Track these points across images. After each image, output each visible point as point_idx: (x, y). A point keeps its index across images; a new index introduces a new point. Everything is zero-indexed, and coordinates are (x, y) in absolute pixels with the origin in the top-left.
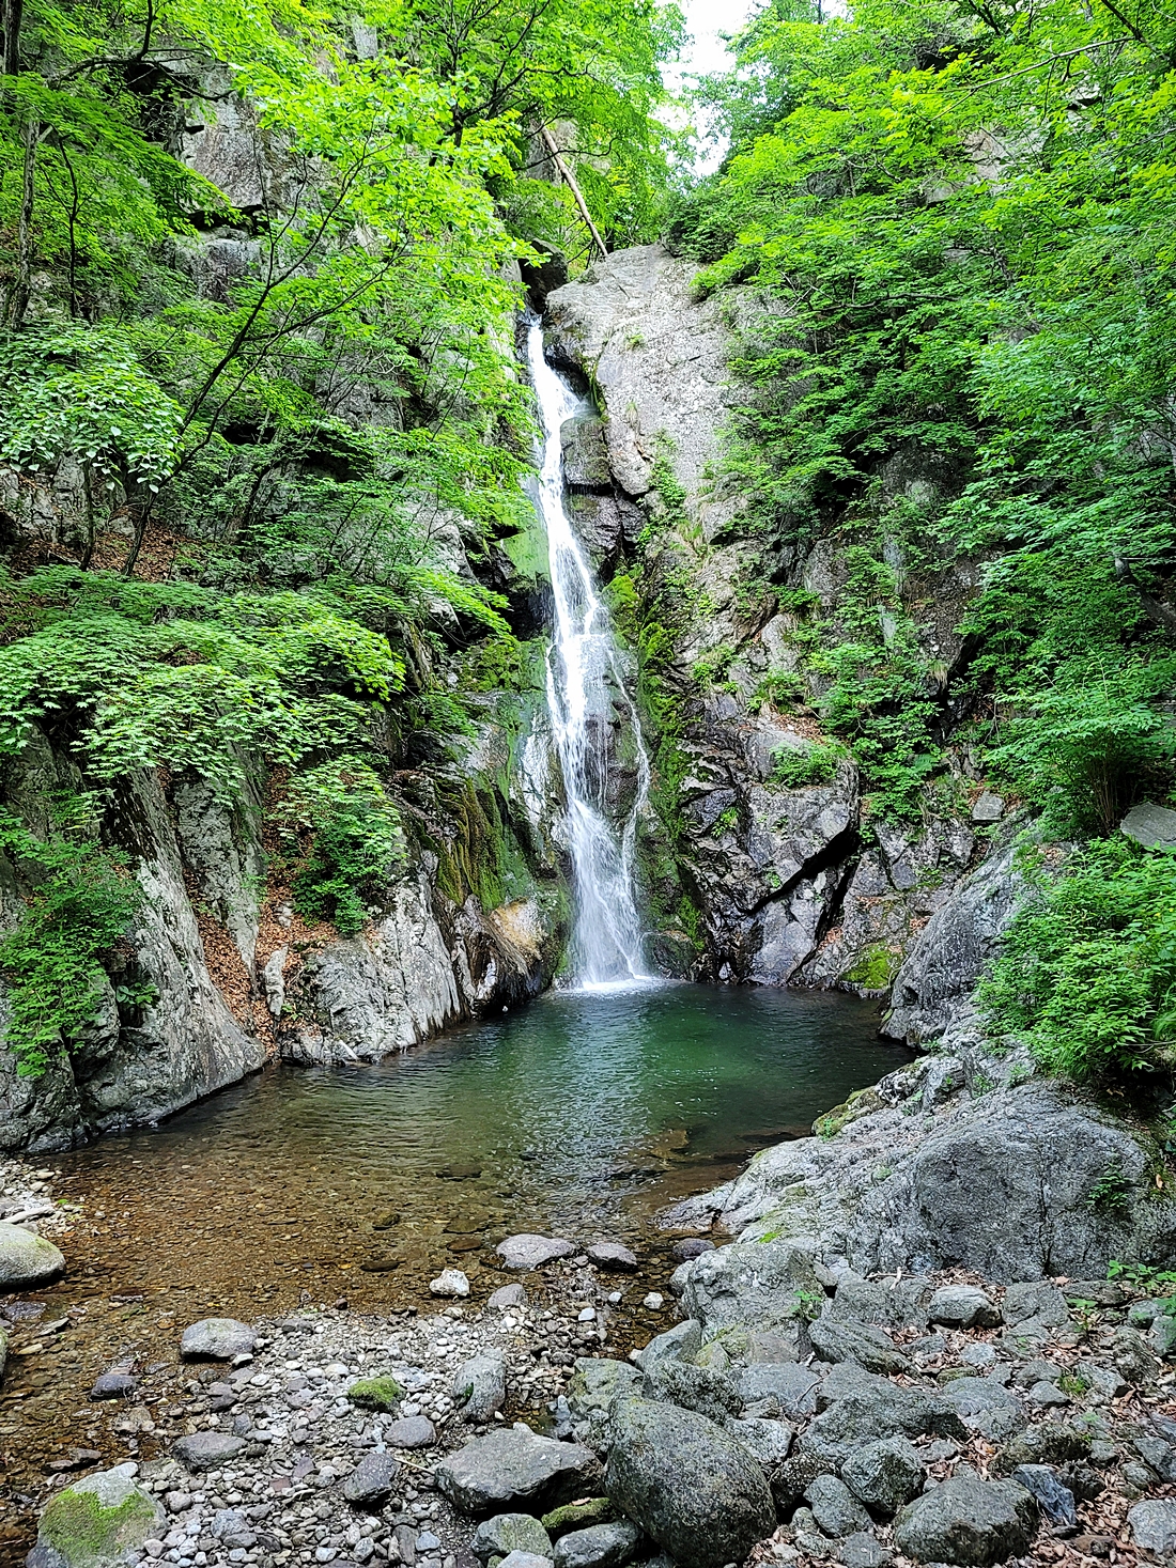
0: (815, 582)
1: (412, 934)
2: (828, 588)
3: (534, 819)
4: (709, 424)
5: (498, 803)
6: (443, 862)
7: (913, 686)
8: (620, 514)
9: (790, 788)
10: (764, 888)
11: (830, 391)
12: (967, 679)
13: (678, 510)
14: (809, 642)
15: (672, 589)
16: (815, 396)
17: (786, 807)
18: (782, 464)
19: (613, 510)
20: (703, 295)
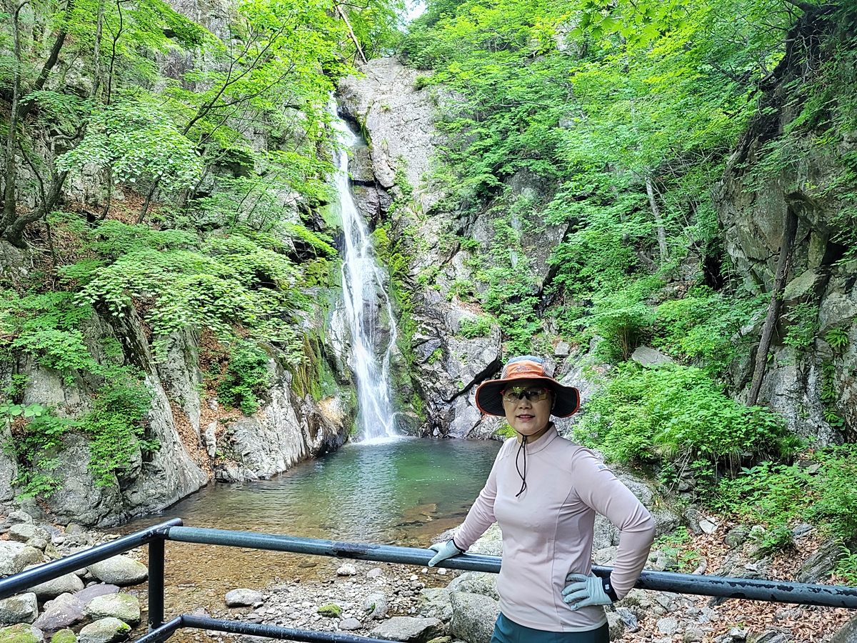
0: (479, 235)
1: (282, 414)
2: (485, 239)
3: (338, 354)
4: (425, 153)
5: (320, 346)
6: (294, 377)
7: (527, 289)
8: (379, 197)
9: (468, 338)
10: (456, 389)
11: (485, 141)
12: (552, 286)
13: (409, 196)
14: (476, 266)
15: (407, 236)
16: (478, 143)
17: (467, 348)
18: (461, 176)
19: (375, 195)
20: (420, 88)
